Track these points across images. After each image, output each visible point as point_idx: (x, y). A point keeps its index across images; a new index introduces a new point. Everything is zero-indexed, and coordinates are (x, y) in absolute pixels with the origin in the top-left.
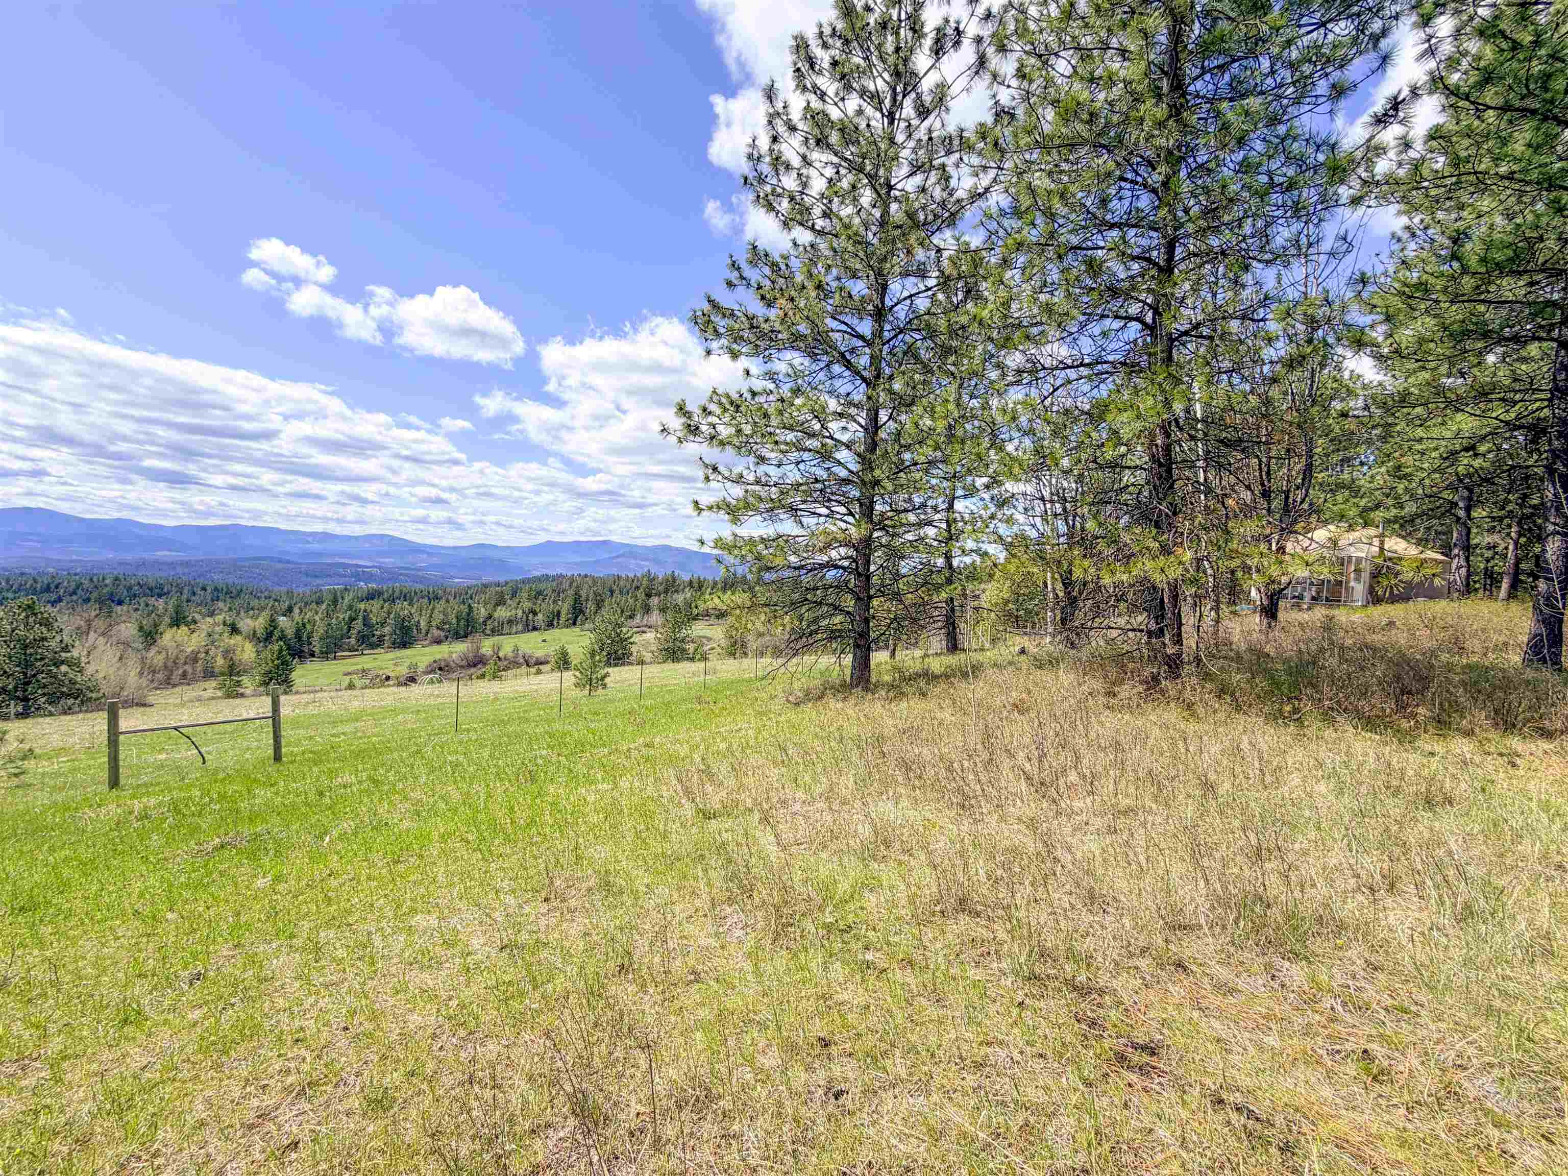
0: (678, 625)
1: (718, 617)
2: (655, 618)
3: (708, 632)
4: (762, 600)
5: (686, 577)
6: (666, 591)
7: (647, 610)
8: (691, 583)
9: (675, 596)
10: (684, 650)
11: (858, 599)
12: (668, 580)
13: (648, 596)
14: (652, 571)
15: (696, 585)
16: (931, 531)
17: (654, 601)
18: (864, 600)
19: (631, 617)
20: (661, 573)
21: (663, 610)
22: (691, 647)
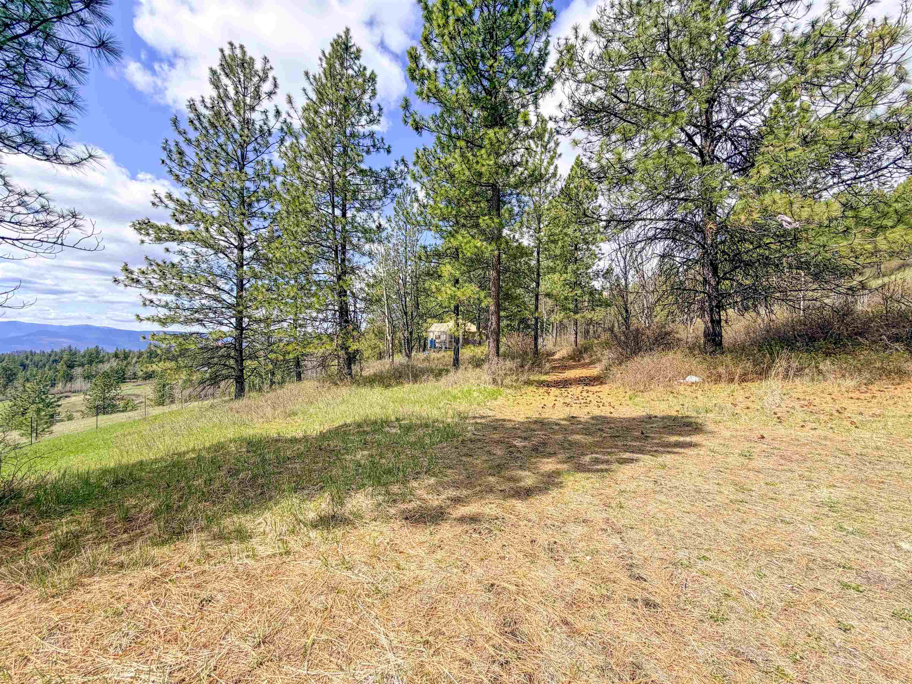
0: (108, 387)
1: (145, 379)
2: (79, 384)
3: (137, 391)
4: (182, 365)
5: (112, 350)
6: (90, 362)
7: (70, 378)
8: (116, 356)
9: (100, 366)
10: (114, 406)
11: (237, 361)
12: (92, 354)
13: (71, 367)
14: (73, 348)
15: (122, 356)
16: (285, 324)
17: (78, 371)
18: (240, 360)
19: (53, 385)
20: (82, 348)
21: (88, 377)
22: (122, 404)
